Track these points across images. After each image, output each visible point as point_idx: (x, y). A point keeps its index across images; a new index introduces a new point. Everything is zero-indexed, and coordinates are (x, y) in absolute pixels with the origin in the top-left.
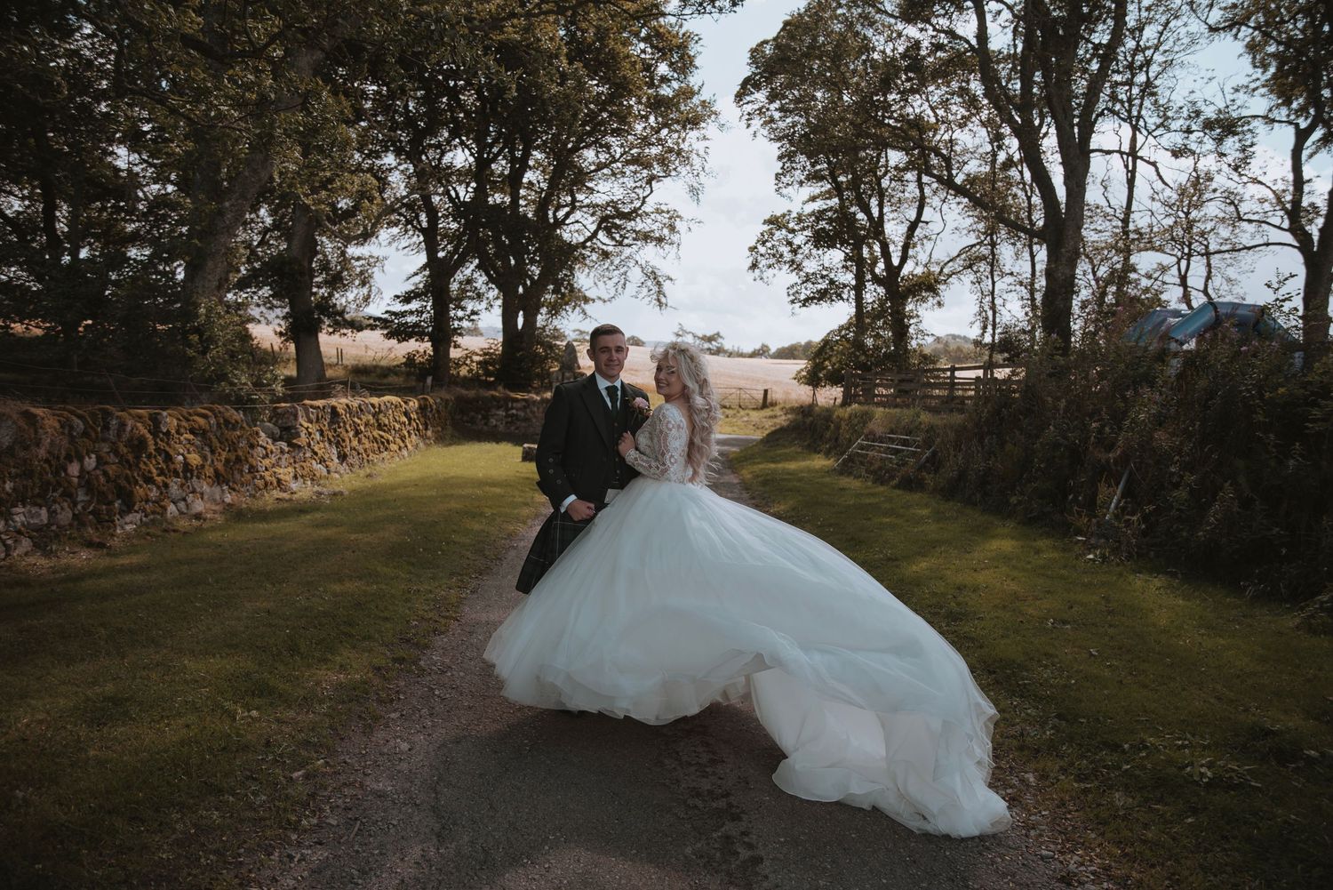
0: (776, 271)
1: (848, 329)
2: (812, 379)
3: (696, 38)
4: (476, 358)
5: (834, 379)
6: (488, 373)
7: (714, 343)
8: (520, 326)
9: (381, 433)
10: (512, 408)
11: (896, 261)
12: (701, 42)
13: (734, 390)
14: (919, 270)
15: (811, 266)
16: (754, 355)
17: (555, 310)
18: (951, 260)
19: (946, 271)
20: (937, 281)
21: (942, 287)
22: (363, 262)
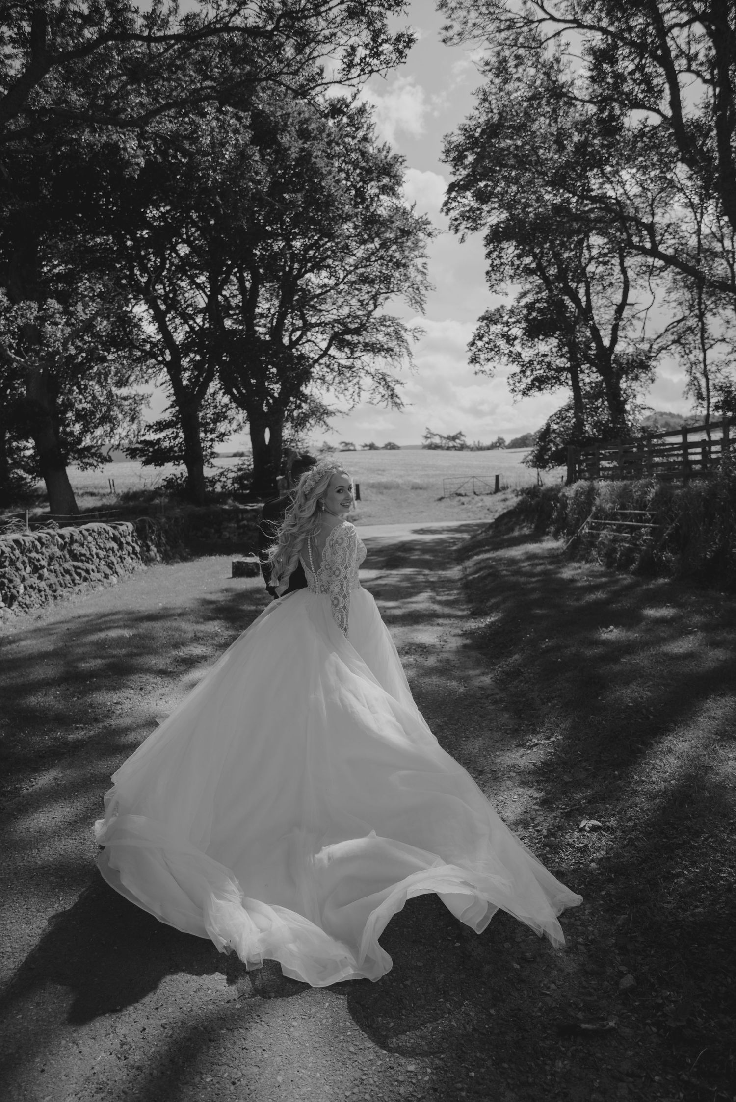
0: (495, 364)
1: (567, 410)
2: (540, 461)
3: (400, 160)
4: (232, 475)
5: (559, 459)
6: (243, 487)
7: (458, 441)
8: (267, 442)
9: (76, 564)
10: (243, 519)
11: (606, 342)
12: (405, 164)
13: (466, 480)
14: (631, 350)
15: (527, 354)
16: (493, 447)
17: (300, 423)
18: (659, 337)
19: (656, 347)
20: (649, 358)
21: (653, 363)
22: (131, 401)
